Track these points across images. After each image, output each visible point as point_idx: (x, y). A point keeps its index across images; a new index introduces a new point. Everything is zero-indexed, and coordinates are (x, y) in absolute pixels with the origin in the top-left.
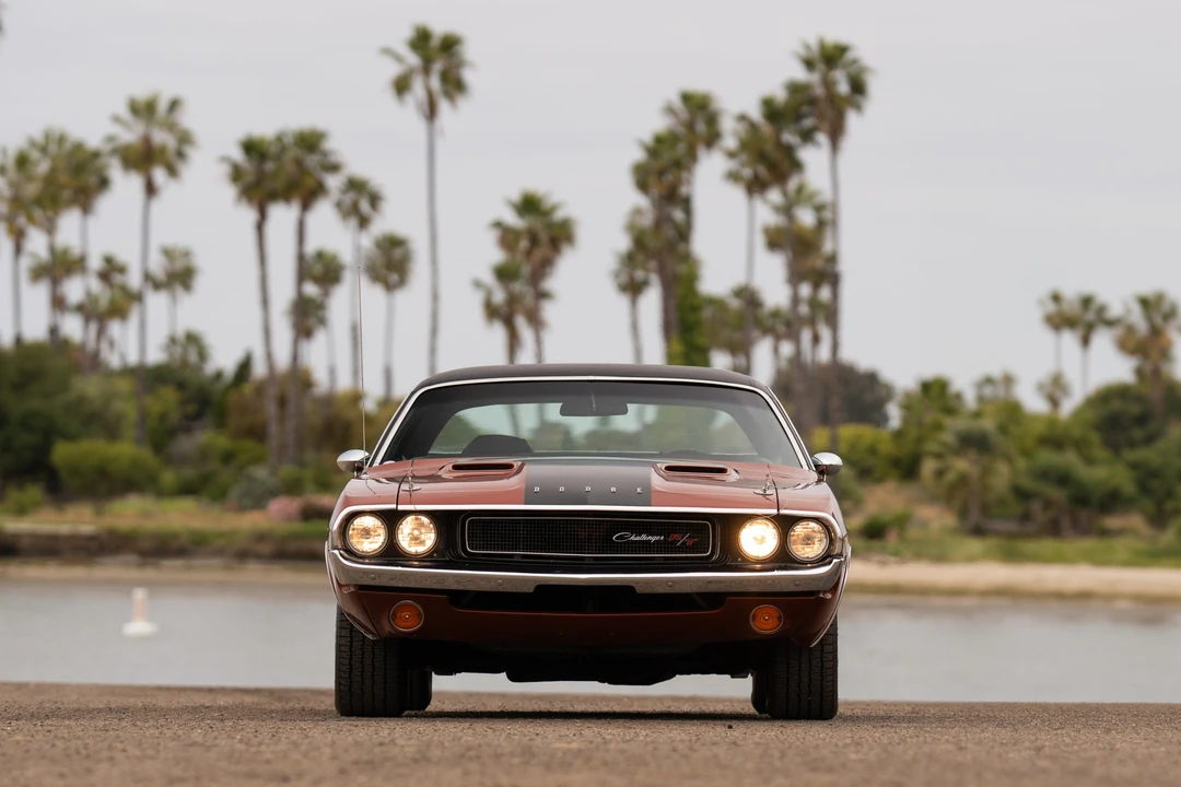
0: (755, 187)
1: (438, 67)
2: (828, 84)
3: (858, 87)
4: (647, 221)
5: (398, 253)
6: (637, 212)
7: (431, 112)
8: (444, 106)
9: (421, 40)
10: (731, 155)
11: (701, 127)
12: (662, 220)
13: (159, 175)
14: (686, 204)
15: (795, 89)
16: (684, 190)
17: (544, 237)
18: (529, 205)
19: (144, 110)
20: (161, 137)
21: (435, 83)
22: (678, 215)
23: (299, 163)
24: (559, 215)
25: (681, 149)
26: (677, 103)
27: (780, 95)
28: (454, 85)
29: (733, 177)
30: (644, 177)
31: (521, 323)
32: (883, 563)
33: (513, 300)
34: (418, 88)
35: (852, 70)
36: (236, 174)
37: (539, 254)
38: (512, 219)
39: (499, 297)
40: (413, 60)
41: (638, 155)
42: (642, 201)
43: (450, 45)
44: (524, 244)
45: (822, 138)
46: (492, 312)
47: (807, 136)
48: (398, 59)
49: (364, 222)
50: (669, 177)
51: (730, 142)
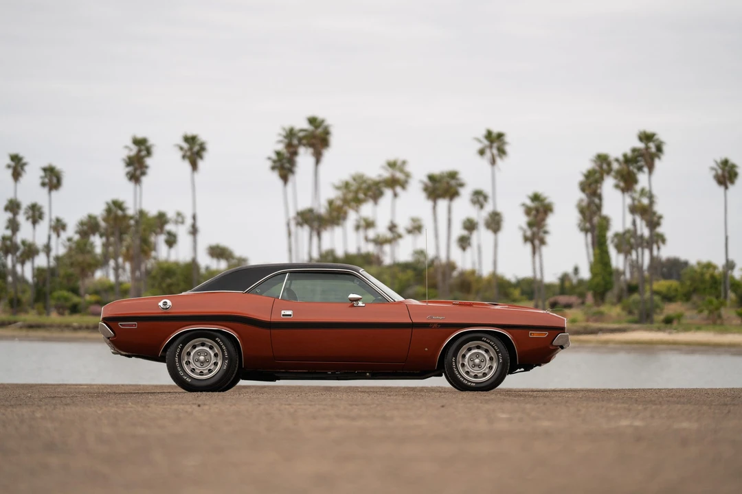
0: (625, 190)
1: (495, 145)
2: (647, 148)
3: (659, 149)
4: (585, 203)
5: (497, 218)
6: (581, 200)
7: (493, 162)
8: (498, 160)
9: (489, 135)
10: (616, 177)
11: (605, 167)
12: (590, 203)
13: (398, 189)
14: (600, 196)
15: (634, 151)
16: (599, 191)
17: (541, 210)
18: (536, 198)
19: (392, 165)
20: (399, 175)
21: (495, 151)
22: (597, 201)
23: (448, 183)
24: (547, 201)
25: (598, 176)
26: (596, 158)
27: (629, 153)
28: (502, 152)
29: (616, 186)
30: (584, 187)
31: (537, 243)
33: (533, 234)
34: (488, 153)
35: (657, 142)
36: (426, 189)
37: (540, 216)
38: (529, 203)
39: (529, 233)
40: (486, 143)
41: (581, 178)
42: (583, 196)
43: (500, 136)
44: (534, 213)
45: (645, 170)
46: (526, 239)
47: (640, 169)
48: (481, 142)
49: (482, 207)
50: (593, 186)
51: (615, 172)
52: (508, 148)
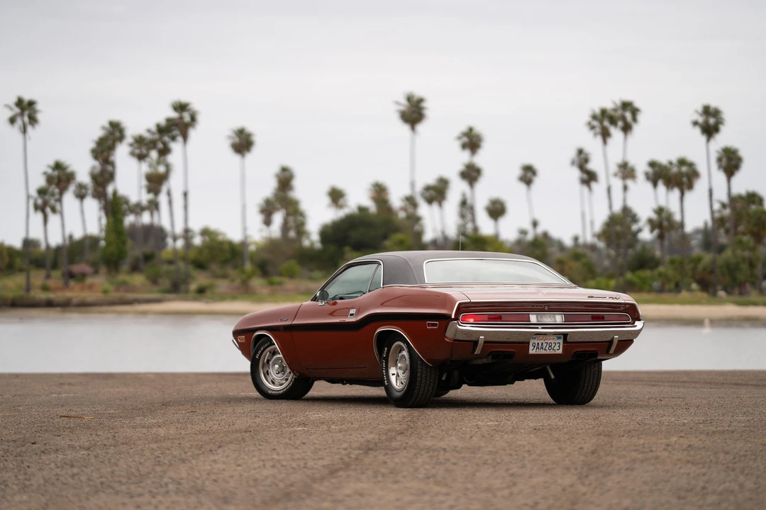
0: (141, 157)
1: (26, 113)
2: (181, 118)
3: (193, 119)
4: (97, 171)
6: (94, 168)
7: (24, 131)
8: (29, 129)
9: (20, 103)
10: (131, 145)
11: (117, 134)
12: (103, 172)
14: (112, 164)
15: (169, 120)
16: (112, 158)
17: (64, 178)
18: (58, 166)
21: (26, 119)
22: (110, 168)
24: (70, 170)
25: (110, 142)
26: (107, 125)
27: (163, 122)
28: (33, 120)
29: (132, 154)
30: (96, 154)
31: (48, 210)
32: (207, 302)
33: (45, 204)
34: (19, 122)
35: (190, 112)
37: (63, 184)
38: (50, 171)
39: (40, 202)
40: (17, 110)
42: (96, 164)
43: (31, 104)
44: (56, 181)
45: (180, 139)
46: (36, 207)
47: (173, 138)
48: (11, 109)
50: (106, 154)
51: (129, 139)
52: (39, 116)
